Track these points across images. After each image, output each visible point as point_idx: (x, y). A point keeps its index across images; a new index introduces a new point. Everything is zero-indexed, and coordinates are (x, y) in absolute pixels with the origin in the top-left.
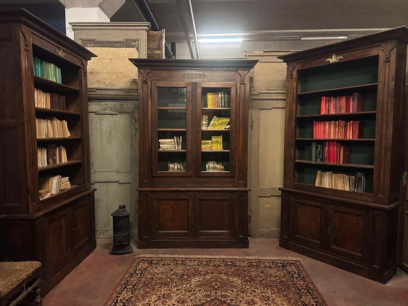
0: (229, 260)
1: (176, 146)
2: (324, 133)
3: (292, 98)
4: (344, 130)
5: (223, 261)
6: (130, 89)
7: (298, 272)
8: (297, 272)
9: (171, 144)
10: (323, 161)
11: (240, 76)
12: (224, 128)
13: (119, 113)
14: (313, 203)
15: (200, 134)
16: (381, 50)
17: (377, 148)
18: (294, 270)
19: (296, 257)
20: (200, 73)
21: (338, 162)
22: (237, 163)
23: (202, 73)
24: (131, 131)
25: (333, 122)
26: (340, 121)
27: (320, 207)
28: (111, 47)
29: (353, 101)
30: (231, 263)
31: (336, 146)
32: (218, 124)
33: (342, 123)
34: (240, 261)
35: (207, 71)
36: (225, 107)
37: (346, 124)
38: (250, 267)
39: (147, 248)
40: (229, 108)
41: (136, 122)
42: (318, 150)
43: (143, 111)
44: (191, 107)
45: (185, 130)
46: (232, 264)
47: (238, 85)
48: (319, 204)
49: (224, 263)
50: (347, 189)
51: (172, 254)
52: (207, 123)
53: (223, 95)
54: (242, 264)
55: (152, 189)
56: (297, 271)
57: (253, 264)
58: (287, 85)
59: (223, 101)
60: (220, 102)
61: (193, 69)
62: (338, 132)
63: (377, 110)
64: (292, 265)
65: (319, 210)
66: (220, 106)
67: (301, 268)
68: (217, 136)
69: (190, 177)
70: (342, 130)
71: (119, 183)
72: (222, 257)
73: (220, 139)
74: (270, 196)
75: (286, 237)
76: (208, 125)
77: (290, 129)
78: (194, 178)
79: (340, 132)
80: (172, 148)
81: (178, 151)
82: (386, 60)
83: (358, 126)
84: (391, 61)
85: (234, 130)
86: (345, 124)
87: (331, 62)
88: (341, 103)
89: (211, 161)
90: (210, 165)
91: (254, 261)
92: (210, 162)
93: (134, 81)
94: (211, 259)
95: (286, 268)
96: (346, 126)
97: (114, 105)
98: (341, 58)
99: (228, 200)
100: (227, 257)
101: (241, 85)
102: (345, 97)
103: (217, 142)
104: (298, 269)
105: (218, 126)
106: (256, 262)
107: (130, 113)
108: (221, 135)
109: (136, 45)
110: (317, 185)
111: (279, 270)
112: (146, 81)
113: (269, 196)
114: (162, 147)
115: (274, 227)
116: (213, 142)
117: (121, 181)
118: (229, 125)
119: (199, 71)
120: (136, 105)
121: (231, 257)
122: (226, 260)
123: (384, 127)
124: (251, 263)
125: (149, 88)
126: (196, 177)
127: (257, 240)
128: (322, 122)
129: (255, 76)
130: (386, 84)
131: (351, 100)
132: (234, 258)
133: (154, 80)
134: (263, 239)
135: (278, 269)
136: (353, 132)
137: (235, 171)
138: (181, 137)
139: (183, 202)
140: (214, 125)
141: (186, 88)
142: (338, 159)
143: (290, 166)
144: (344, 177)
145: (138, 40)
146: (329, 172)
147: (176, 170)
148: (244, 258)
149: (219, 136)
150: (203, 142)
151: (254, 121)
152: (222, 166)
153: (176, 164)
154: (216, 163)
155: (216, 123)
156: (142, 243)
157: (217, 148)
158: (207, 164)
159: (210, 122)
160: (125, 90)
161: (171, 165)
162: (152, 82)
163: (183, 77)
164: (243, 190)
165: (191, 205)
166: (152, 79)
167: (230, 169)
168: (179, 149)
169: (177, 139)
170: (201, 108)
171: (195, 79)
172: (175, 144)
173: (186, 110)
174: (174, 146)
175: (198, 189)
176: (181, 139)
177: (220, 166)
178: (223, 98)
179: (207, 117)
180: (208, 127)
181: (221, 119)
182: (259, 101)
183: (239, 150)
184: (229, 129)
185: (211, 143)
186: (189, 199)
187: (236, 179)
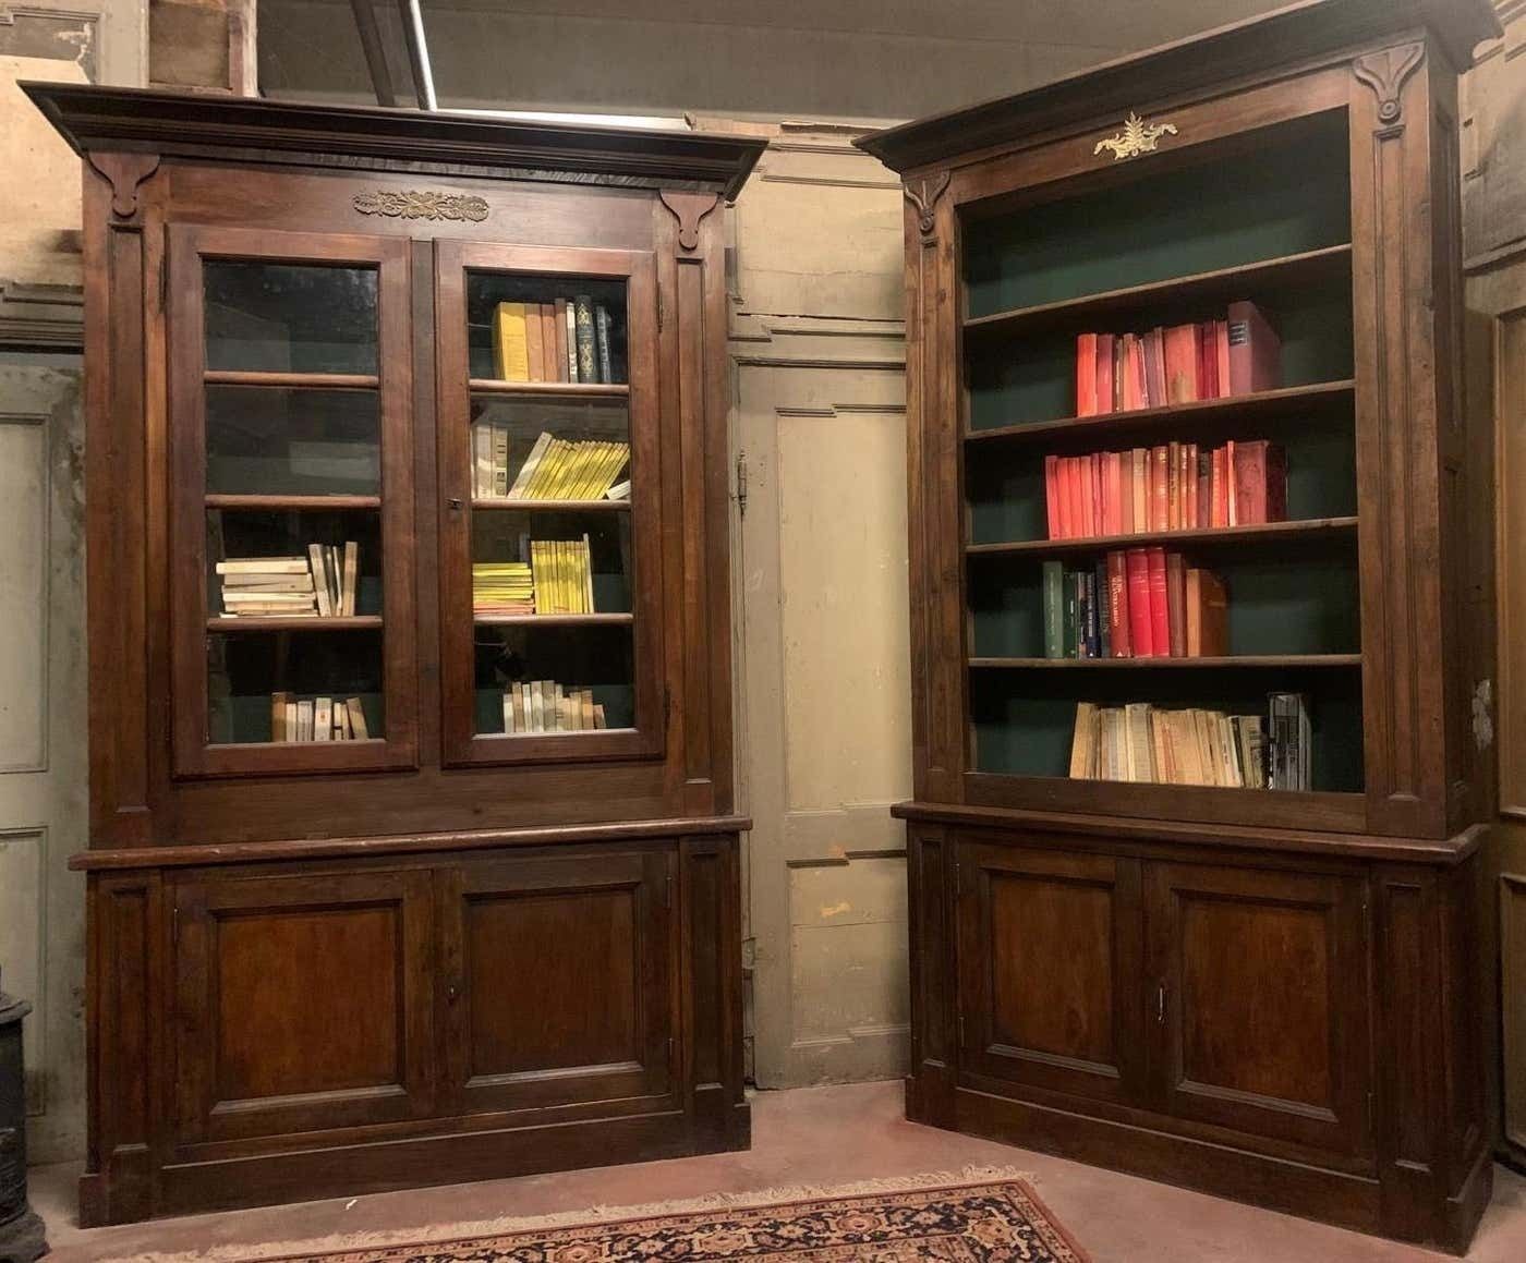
0: (650, 1230)
1: (322, 596)
2: (1101, 508)
3: (934, 344)
4: (1194, 488)
5: (616, 1239)
6: (38, 287)
7: (1031, 1248)
8: (1023, 1249)
9: (293, 589)
10: (1105, 651)
11: (671, 220)
12: (601, 496)
14: (1070, 866)
15: (466, 525)
16: (1356, 82)
17: (1368, 556)
18: (1007, 1239)
19: (1001, 1166)
20: (458, 192)
21: (1180, 650)
22: (673, 678)
23: (468, 194)
24: (49, 523)
25: (1138, 453)
26: (1174, 445)
27: (1107, 886)
29: (1231, 344)
30: (660, 1245)
31: (1163, 570)
32: (566, 478)
33: (1184, 455)
34: (712, 1227)
35: (495, 183)
36: (600, 381)
37: (1205, 456)
38: (769, 1252)
39: (147, 1217)
40: (625, 387)
41: (75, 470)
42: (1074, 598)
43: (113, 394)
44: (405, 372)
45: (374, 500)
46: (665, 1249)
47: (666, 264)
48: (1104, 867)
49: (619, 1247)
50: (1230, 778)
51: (304, 1235)
52: (504, 470)
53: (585, 318)
54: (722, 1239)
55: (169, 852)
56: (1023, 1244)
57: (783, 1232)
58: (910, 281)
59: (587, 350)
60: (573, 356)
61: (415, 166)
62: (1170, 502)
63: (1356, 374)
64: (991, 1214)
65: (1102, 899)
66: (574, 372)
67: (1038, 1223)
68: (564, 539)
69: (410, 770)
70: (1184, 490)
72: (608, 1214)
73: (577, 556)
74: (847, 854)
75: (940, 1064)
76: (511, 480)
77: (935, 501)
78: (433, 774)
79: (1176, 503)
80: (296, 607)
81: (334, 620)
82: (1383, 127)
83: (1261, 462)
84: (1409, 133)
85: (656, 505)
86: (1199, 462)
87: (1120, 154)
88: (1173, 359)
89: (528, 680)
90: (527, 700)
91: (787, 1215)
92: (526, 686)
93: (68, 243)
94: (541, 1234)
95: (965, 1234)
96: (1203, 471)
98: (1166, 131)
99: (630, 888)
100: (634, 1212)
101: (682, 268)
102: (1192, 325)
103: (561, 574)
104: (1026, 1228)
105: (562, 485)
106: (800, 1222)
107: (41, 422)
108: (586, 536)
109: (83, 47)
110: (1078, 771)
111: (931, 1249)
112: (131, 223)
113: (843, 856)
114: (233, 603)
115: (871, 1019)
116: (539, 571)
118: (627, 484)
119: (444, 180)
120: (79, 379)
121: (657, 1209)
122: (630, 1229)
123: (1398, 453)
124: (770, 1226)
125: (155, 259)
126: (443, 769)
127: (792, 1099)
128: (1089, 458)
129: (744, 244)
130: (1389, 243)
131: (1223, 339)
132: (676, 1211)
133: (183, 218)
134: (819, 1087)
135: (921, 1242)
136: (1243, 496)
137: (667, 724)
138: (351, 547)
139: (372, 918)
140: (543, 481)
141: (375, 266)
142: (1179, 636)
143: (942, 688)
144: (1209, 723)
145: (95, 20)
146: (1138, 706)
147: (322, 736)
148: (729, 1206)
149: (570, 540)
150: (481, 572)
151: (749, 471)
152: (595, 703)
153: (323, 703)
154: (559, 688)
155: (554, 473)
156: (108, 1189)
157: (562, 606)
158: (509, 696)
159: (521, 468)
160: (6, 290)
161: (295, 713)
162: (170, 225)
163: (360, 207)
164: (714, 825)
165: (415, 934)
166: (174, 209)
167: (639, 716)
168: (338, 614)
169: (329, 556)
170: (467, 381)
171: (428, 221)
172: (315, 589)
173: (376, 391)
174: (312, 597)
175: (459, 837)
176: (352, 556)
177: (584, 706)
178: (589, 332)
179: (501, 438)
180: (508, 491)
181: (579, 451)
182: (770, 369)
183: (683, 613)
184: (628, 502)
185: (530, 580)
186: (402, 900)
187: (672, 766)
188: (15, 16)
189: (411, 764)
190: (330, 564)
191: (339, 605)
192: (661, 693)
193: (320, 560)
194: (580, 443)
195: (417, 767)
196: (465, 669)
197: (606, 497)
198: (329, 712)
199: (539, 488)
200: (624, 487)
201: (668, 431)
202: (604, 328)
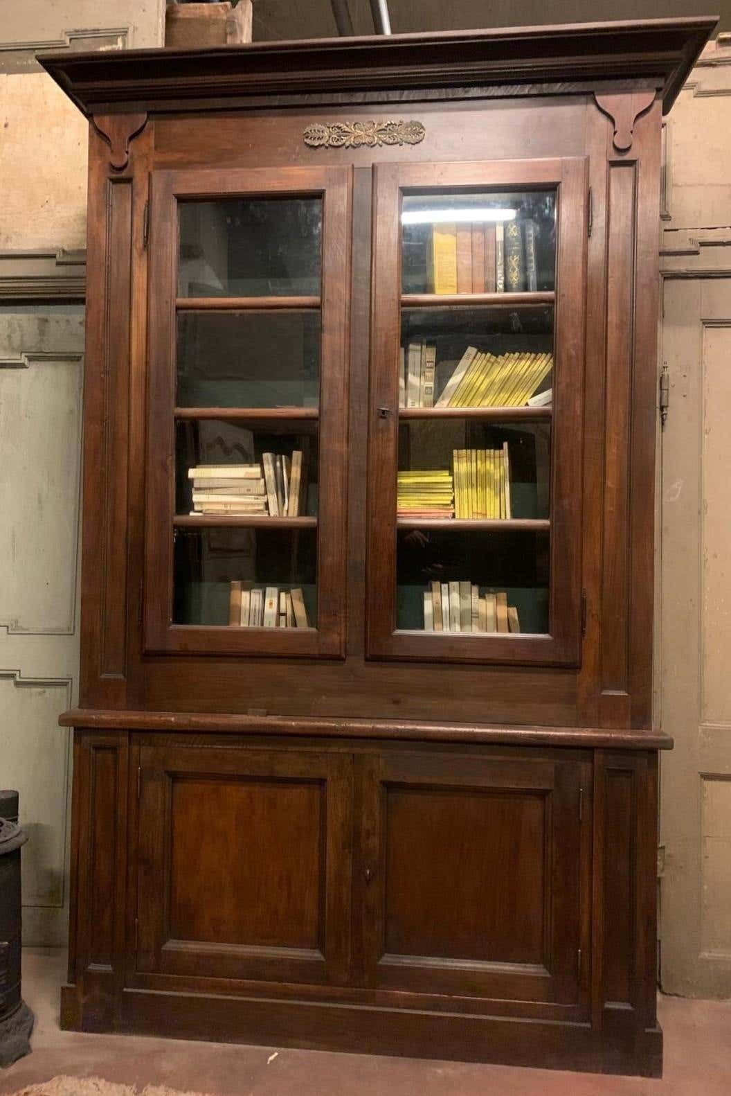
1: (272, 499)
6: (80, 252)
9: (248, 493)
11: (605, 122)
12: (523, 403)
13: (31, 359)
15: (392, 434)
20: (397, 118)
22: (591, 587)
23: (405, 118)
28: (9, 73)
32: (488, 390)
35: (432, 105)
36: (527, 289)
40: (550, 294)
44: (344, 290)
45: (314, 410)
47: (598, 168)
52: (431, 384)
53: (515, 230)
55: (138, 717)
59: (515, 261)
60: (501, 269)
61: (358, 97)
66: (501, 283)
68: (485, 447)
69: (337, 659)
71: (18, 679)
73: (497, 464)
76: (437, 393)
78: (356, 662)
80: (250, 508)
81: (281, 520)
85: (578, 411)
89: (445, 580)
90: (445, 599)
92: (445, 586)
97: (10, 324)
99: (542, 795)
101: (612, 172)
103: (479, 481)
105: (484, 396)
107: (78, 359)
108: (505, 445)
112: (124, 174)
114: (200, 503)
116: (459, 478)
117: (28, 673)
118: (549, 392)
119: (386, 107)
125: (141, 204)
126: (367, 660)
133: (163, 166)
137: (583, 632)
138: (297, 455)
139: (299, 793)
140: (468, 392)
141: (320, 195)
145: (126, 34)
147: (270, 623)
149: (490, 448)
150: (407, 479)
151: (672, 382)
152: (509, 606)
153: (272, 591)
154: (475, 589)
155: (478, 384)
156: (82, 1000)
157: (479, 511)
158: (430, 594)
159: (448, 382)
160: (58, 256)
161: (248, 598)
162: (152, 173)
163: (308, 141)
164: (629, 741)
165: (337, 812)
166: (157, 159)
167: (553, 621)
168: (285, 515)
169: (278, 464)
170: (399, 296)
171: (369, 149)
172: (266, 493)
173: (319, 311)
174: (263, 499)
175: (378, 726)
176: (297, 463)
177: (499, 607)
178: (517, 243)
179: (430, 354)
180: (435, 403)
181: (501, 364)
182: (698, 281)
183: (603, 521)
184: (549, 408)
185: (450, 486)
186: (326, 780)
187: (586, 679)
188: (71, 39)
189: (338, 653)
190: (279, 470)
191: (286, 508)
192: (577, 602)
193: (271, 467)
194: (503, 355)
195: (344, 656)
196: (387, 569)
197: (527, 404)
198: (275, 601)
199: (463, 399)
200: (547, 395)
201: (594, 335)
202: (532, 238)
